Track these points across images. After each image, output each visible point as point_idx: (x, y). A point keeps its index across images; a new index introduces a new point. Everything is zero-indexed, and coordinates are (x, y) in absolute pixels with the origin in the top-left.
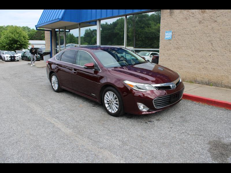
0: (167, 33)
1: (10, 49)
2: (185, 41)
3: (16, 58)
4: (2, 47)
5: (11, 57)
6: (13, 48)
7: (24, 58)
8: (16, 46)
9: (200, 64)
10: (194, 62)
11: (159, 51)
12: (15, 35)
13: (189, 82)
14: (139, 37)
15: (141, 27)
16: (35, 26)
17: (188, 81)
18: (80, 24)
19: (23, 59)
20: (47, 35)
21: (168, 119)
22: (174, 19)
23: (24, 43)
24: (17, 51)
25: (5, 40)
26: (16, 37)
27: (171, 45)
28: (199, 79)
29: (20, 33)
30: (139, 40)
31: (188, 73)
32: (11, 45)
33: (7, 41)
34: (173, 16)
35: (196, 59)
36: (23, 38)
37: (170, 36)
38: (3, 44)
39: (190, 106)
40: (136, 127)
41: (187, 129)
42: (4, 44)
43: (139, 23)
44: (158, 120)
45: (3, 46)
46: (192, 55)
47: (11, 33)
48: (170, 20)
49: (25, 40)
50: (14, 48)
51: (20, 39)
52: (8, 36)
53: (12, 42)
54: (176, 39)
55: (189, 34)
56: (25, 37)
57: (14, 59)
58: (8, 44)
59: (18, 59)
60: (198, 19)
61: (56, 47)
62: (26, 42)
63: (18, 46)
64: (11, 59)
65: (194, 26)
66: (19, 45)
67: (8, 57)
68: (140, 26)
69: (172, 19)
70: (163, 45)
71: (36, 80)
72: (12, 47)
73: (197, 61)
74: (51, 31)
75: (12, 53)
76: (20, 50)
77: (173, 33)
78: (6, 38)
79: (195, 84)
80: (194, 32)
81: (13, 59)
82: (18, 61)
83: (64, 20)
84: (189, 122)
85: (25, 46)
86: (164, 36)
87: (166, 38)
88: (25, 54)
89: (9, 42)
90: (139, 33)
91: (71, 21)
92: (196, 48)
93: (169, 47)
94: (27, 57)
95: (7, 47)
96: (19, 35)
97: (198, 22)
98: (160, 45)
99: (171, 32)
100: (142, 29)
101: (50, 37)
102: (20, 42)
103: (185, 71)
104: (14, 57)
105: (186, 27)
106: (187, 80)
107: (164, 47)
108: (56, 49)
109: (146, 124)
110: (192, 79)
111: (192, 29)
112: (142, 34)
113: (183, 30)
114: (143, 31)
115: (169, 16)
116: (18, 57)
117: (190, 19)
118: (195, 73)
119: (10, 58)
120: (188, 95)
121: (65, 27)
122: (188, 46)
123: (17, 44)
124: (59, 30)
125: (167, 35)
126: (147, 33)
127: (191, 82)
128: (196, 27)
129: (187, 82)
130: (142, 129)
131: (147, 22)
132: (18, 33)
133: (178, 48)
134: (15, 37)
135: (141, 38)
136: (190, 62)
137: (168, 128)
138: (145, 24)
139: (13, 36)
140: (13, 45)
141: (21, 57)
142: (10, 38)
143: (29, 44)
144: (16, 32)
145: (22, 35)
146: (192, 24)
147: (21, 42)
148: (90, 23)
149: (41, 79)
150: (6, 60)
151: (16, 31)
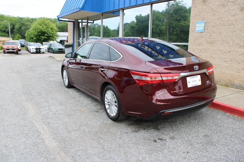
0: (199, 24)
1: (37, 40)
2: (220, 33)
3: (41, 50)
4: (31, 39)
5: (37, 49)
6: (40, 40)
7: (50, 50)
8: (43, 37)
9: (240, 64)
10: (231, 61)
11: (188, 45)
12: (43, 26)
13: (223, 86)
14: (173, 31)
15: (177, 20)
16: (57, 16)
17: (223, 84)
18: (102, 14)
19: (49, 52)
20: (70, 26)
21: (186, 138)
22: (208, 6)
23: (51, 35)
24: (44, 43)
25: (33, 31)
26: (44, 29)
27: (203, 39)
28: (237, 82)
29: (48, 24)
30: (173, 35)
31: (222, 73)
32: (39, 36)
33: (35, 33)
34: (207, 3)
35: (234, 57)
36: (51, 29)
37: (202, 27)
38: (31, 36)
39: (220, 119)
40: (140, 147)
41: (210, 157)
42: (33, 36)
43: (174, 15)
44: (173, 138)
45: (31, 37)
46: (229, 52)
47: (39, 24)
48: (202, 8)
49: (53, 31)
50: (42, 40)
51: (48, 31)
52: (36, 28)
53: (40, 34)
54: (209, 31)
55: (226, 25)
56: (53, 29)
57: (40, 51)
58: (36, 36)
59: (44, 52)
60: (239, 5)
61: (79, 40)
62: (53, 33)
63: (46, 38)
64: (37, 51)
65: (234, 14)
66: (47, 36)
67: (33, 49)
68: (175, 18)
69: (204, 7)
70: (193, 38)
71: (48, 75)
72: (40, 38)
73: (235, 59)
74: (74, 22)
75: (38, 45)
76: (47, 42)
77: (206, 24)
78: (35, 30)
79: (232, 88)
80: (233, 23)
81: (38, 51)
82: (43, 53)
83: (84, 10)
84: (215, 145)
85: (52, 38)
86: (195, 28)
87: (197, 31)
88: (51, 46)
89: (37, 34)
90: (174, 26)
91: (92, 11)
92: (234, 43)
93: (201, 41)
94: (52, 49)
95: (35, 39)
96: (47, 27)
97: (240, 10)
98: (189, 39)
99: (204, 22)
100: (178, 22)
101: (72, 28)
102: (47, 34)
103: (220, 72)
104: (40, 49)
105: (223, 16)
106: (220, 83)
107: (195, 42)
108: (79, 42)
109: (155, 143)
110: (228, 82)
111: (231, 18)
112: (178, 27)
113: (219, 20)
114: (179, 24)
115: (202, 3)
116: (43, 49)
117: (229, 6)
118: (232, 75)
119: (35, 50)
120: (220, 104)
121: (88, 17)
122: (224, 40)
123: (44, 36)
124: (82, 21)
125: (198, 27)
126: (183, 26)
127: (227, 85)
128: (236, 16)
129: (221, 85)
130: (147, 150)
131: (184, 15)
132: (46, 25)
133: (211, 42)
134: (42, 29)
135: (176, 31)
136: (226, 60)
137: (184, 153)
138: (182, 17)
139: (41, 27)
140: (41, 37)
141: (47, 49)
142: (38, 30)
143: (58, 36)
144: (44, 24)
145: (50, 27)
146: (231, 12)
147: (49, 33)
148: (114, 14)
149: (54, 74)
150: (32, 52)
151: (44, 22)
